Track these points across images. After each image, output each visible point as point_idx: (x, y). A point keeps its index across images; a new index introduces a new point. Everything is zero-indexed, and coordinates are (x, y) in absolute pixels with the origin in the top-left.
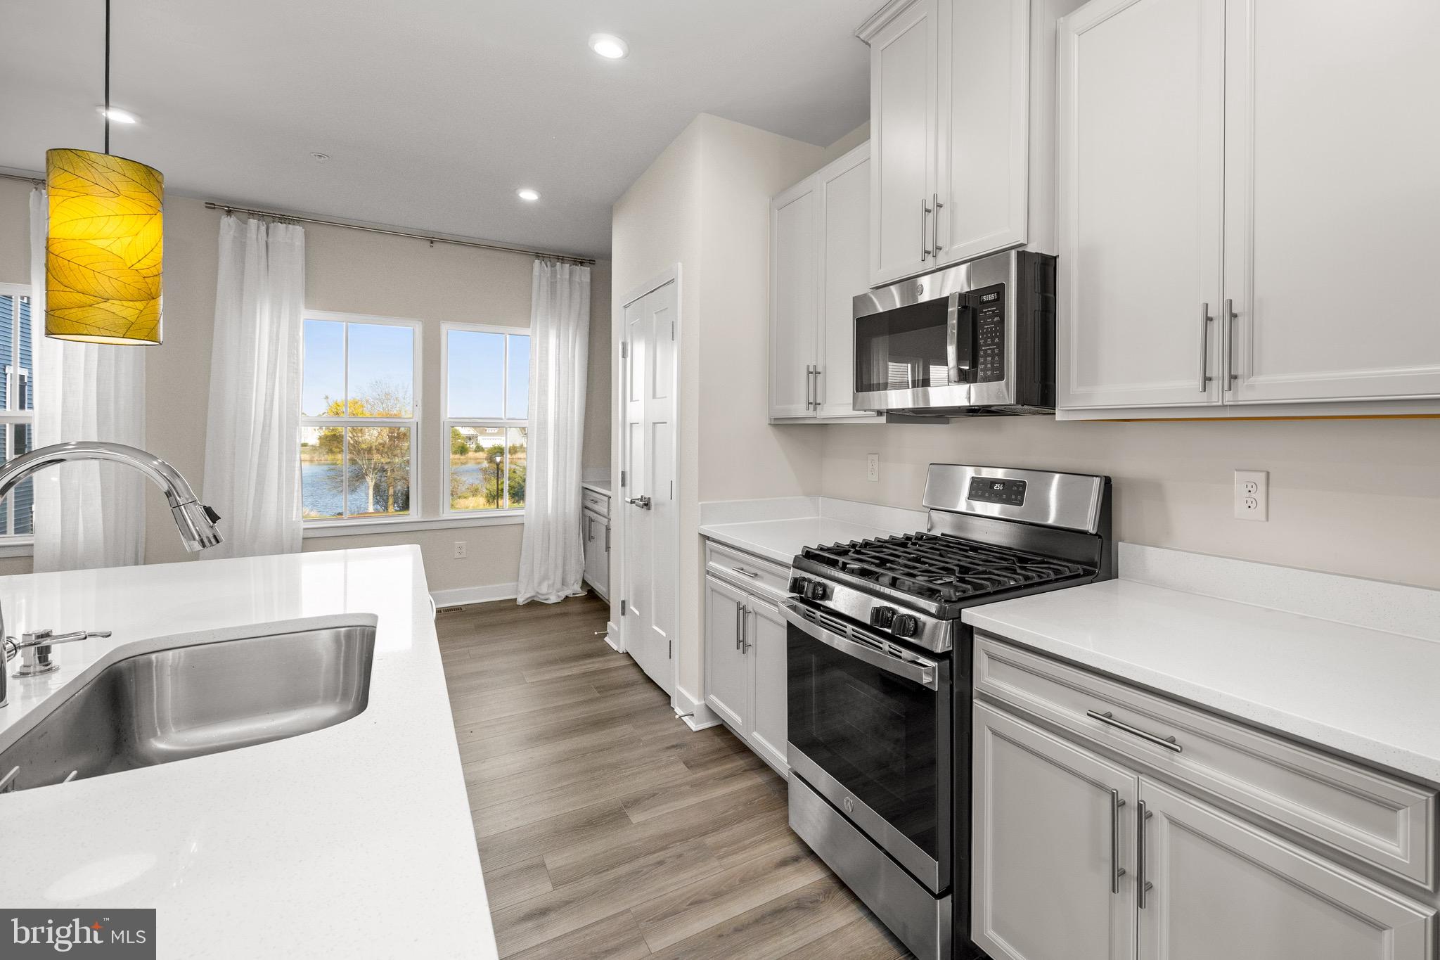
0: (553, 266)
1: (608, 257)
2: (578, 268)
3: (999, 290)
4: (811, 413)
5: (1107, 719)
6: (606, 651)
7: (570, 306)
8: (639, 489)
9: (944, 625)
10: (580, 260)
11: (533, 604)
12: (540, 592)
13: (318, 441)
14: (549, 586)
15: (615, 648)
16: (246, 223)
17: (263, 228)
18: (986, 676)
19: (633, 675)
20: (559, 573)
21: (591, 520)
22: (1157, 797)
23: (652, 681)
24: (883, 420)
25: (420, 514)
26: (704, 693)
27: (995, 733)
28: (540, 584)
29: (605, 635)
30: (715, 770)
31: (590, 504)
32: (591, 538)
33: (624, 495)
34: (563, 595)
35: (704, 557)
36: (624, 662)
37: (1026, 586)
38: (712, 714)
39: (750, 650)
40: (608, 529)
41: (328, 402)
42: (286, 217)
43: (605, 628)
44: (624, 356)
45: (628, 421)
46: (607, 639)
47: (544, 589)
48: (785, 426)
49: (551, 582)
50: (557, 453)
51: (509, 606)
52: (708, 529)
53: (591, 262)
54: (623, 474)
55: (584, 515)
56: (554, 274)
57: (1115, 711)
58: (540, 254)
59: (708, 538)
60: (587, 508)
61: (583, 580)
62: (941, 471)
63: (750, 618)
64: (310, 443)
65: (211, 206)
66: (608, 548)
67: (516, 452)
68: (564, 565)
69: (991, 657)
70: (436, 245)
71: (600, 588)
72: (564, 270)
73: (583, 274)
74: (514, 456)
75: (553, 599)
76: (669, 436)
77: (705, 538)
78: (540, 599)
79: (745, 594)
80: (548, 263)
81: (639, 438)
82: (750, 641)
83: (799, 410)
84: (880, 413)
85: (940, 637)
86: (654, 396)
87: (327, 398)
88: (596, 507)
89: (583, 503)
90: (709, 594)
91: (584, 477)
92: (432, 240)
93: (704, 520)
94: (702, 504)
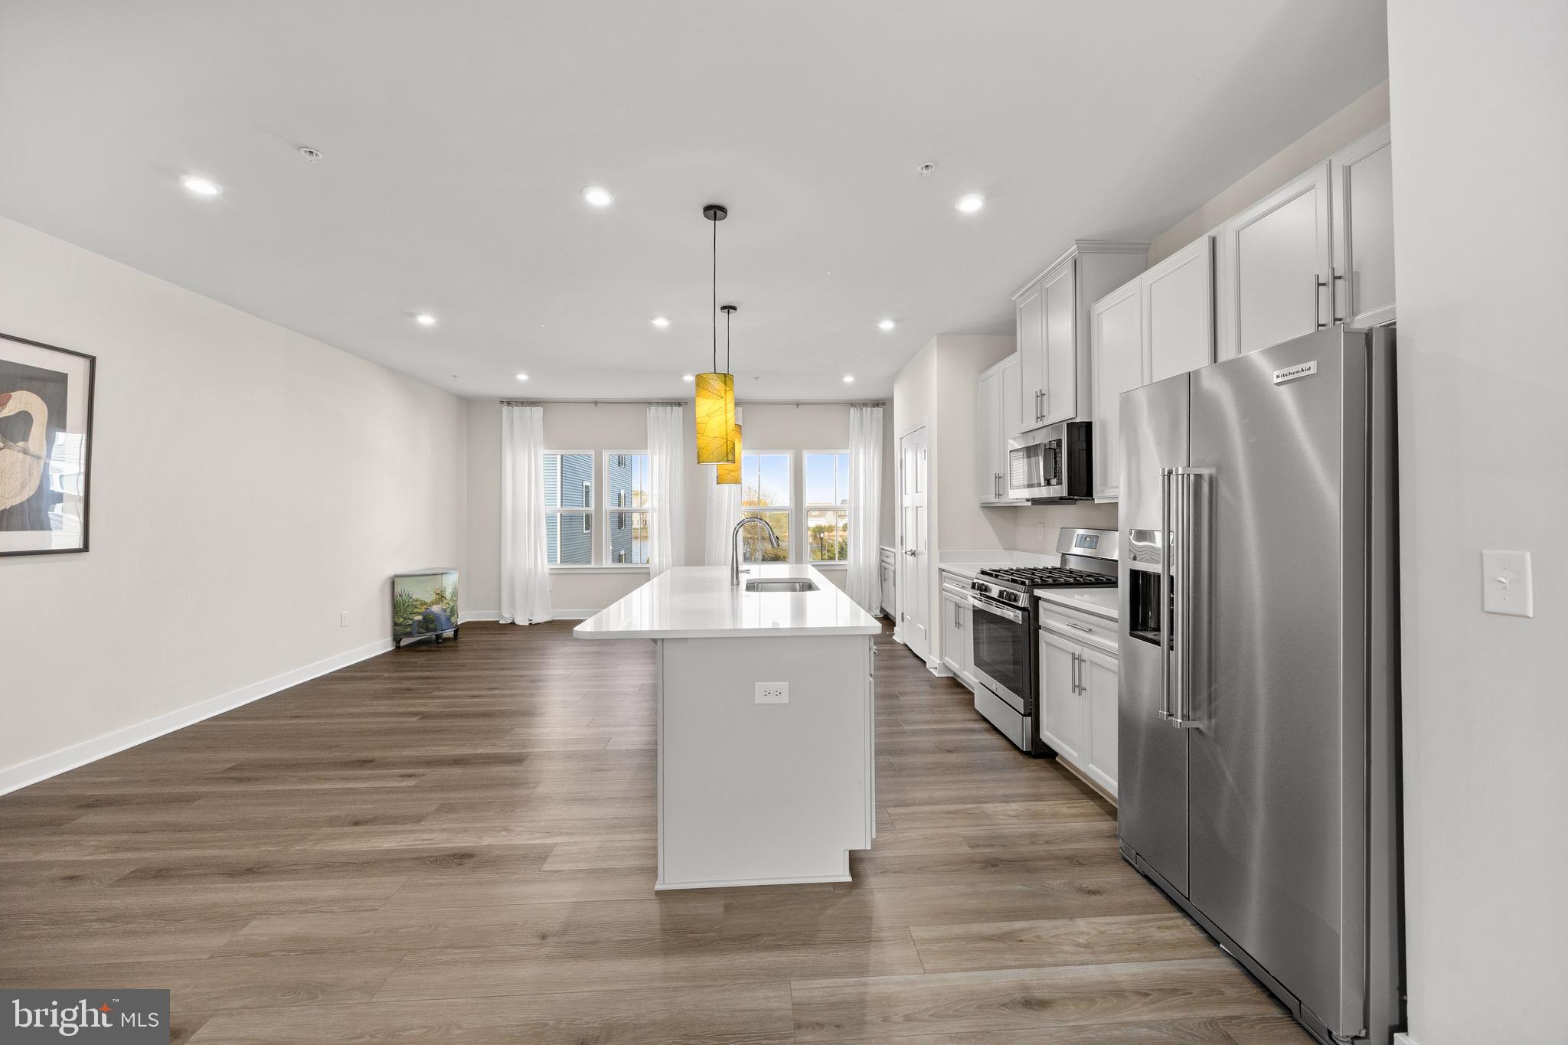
0: (861, 409)
1: (891, 400)
2: (875, 409)
3: (1059, 442)
4: (996, 500)
5: (1075, 626)
6: (894, 642)
8: (910, 546)
9: (1026, 596)
10: (877, 404)
15: (898, 641)
18: (1044, 619)
19: (908, 653)
21: (885, 568)
22: (1087, 653)
23: (918, 657)
24: (1029, 504)
26: (941, 658)
27: (1045, 642)
29: (893, 635)
30: (944, 691)
31: (885, 559)
32: (885, 579)
33: (902, 549)
35: (941, 579)
36: (905, 648)
37: (1077, 584)
38: (947, 668)
39: (961, 627)
40: (894, 573)
43: (893, 631)
44: (901, 467)
45: (904, 505)
46: (894, 637)
48: (988, 508)
50: (865, 527)
52: (942, 566)
53: (884, 403)
54: (902, 537)
55: (881, 566)
56: (862, 415)
57: (1078, 623)
58: (853, 404)
59: (944, 570)
60: (883, 561)
61: (881, 608)
62: (1066, 531)
63: (961, 610)
66: (894, 585)
67: (832, 530)
68: (870, 596)
69: (1045, 609)
70: (800, 406)
71: (890, 611)
72: (867, 411)
73: (878, 411)
74: (831, 534)
76: (924, 514)
77: (942, 570)
79: (959, 598)
80: (858, 409)
81: (910, 515)
82: (961, 623)
83: (992, 499)
84: (1028, 500)
85: (1023, 601)
86: (917, 492)
88: (887, 560)
89: (880, 558)
90: (942, 600)
91: (881, 542)
92: (798, 404)
93: (941, 560)
94: (940, 553)
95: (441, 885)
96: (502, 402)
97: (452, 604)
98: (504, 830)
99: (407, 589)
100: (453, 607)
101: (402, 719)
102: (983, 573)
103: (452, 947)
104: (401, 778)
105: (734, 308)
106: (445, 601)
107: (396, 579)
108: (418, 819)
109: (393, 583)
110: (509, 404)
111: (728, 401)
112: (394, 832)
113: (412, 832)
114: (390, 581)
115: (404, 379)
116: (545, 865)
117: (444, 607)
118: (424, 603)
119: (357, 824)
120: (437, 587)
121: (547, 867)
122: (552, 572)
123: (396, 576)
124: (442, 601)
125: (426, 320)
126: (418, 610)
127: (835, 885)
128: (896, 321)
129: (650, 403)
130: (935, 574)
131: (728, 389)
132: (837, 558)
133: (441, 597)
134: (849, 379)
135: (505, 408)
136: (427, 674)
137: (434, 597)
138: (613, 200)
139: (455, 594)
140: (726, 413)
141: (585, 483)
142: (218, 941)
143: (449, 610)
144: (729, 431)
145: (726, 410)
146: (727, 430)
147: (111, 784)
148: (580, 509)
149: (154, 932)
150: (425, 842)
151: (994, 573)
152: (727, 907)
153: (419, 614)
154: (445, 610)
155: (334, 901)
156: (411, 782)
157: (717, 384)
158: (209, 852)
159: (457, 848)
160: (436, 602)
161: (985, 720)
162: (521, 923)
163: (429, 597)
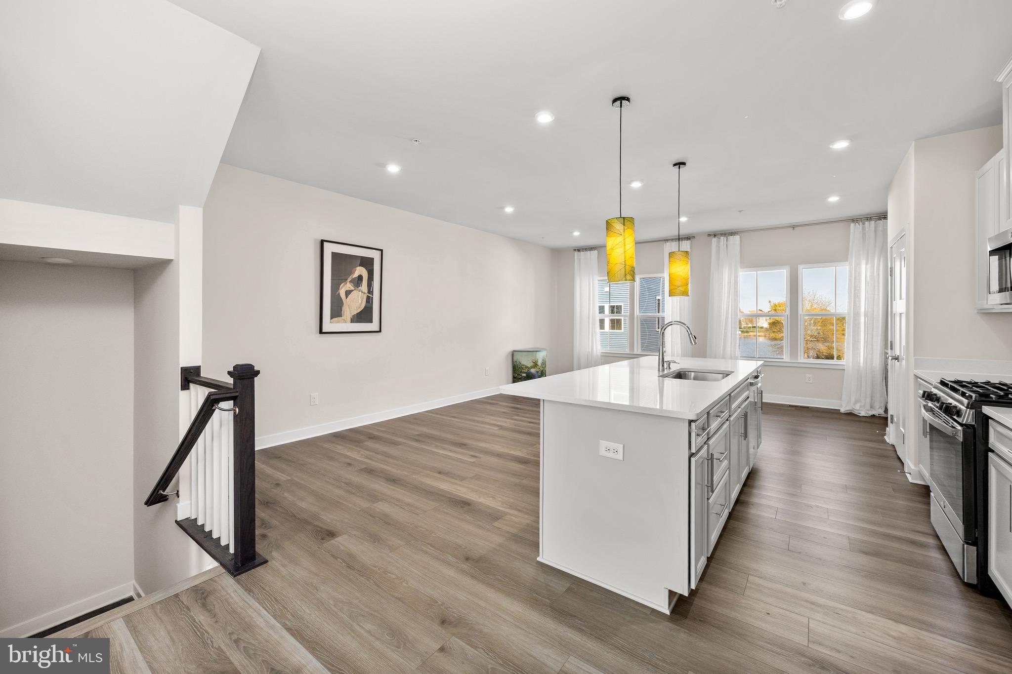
0: (864, 224)
7: (875, 246)
8: (896, 351)
9: (971, 411)
11: (850, 415)
12: (855, 408)
13: (769, 326)
14: (860, 407)
15: (888, 441)
16: (720, 239)
17: (725, 239)
18: (993, 441)
20: (868, 400)
23: (900, 459)
25: (789, 359)
26: (916, 465)
27: (994, 466)
28: (855, 404)
29: (885, 435)
34: (871, 413)
35: (917, 386)
36: (892, 448)
41: (770, 304)
42: (732, 233)
43: (885, 431)
44: (891, 275)
45: (893, 312)
46: (885, 437)
47: (857, 407)
49: (863, 404)
51: (836, 412)
52: (919, 373)
54: (891, 342)
56: (864, 228)
58: (854, 220)
64: (765, 327)
65: (709, 235)
68: (872, 396)
69: (994, 431)
70: (796, 228)
72: (871, 224)
75: (863, 414)
76: (905, 319)
77: (917, 377)
78: (856, 412)
80: (861, 223)
81: (896, 321)
85: (966, 416)
86: (900, 299)
87: (770, 302)
90: (917, 407)
92: (793, 227)
93: (917, 366)
94: (915, 359)
95: (447, 514)
96: (575, 250)
97: (542, 369)
98: (492, 497)
99: (517, 357)
100: (542, 371)
101: (491, 427)
102: (943, 383)
103: (431, 545)
104: (470, 457)
105: (684, 164)
106: (538, 367)
107: (514, 353)
108: (462, 479)
109: (513, 355)
110: (579, 250)
111: (626, 236)
112: (450, 482)
113: (456, 484)
114: (511, 353)
115: (520, 243)
116: (496, 522)
117: (537, 370)
118: (527, 367)
119: (440, 473)
120: (533, 359)
121: (496, 524)
122: (602, 355)
123: (514, 351)
124: (536, 366)
125: (509, 210)
126: (524, 371)
127: (654, 611)
128: (851, 138)
129: (666, 240)
130: (912, 379)
131: (626, 228)
132: (835, 358)
133: (535, 364)
134: (834, 199)
135: (576, 253)
136: (519, 406)
137: (532, 364)
138: (554, 118)
139: (544, 363)
140: (625, 246)
141: (658, 298)
142: (365, 505)
143: (540, 372)
144: (627, 258)
145: (624, 243)
146: (625, 258)
147: (382, 431)
148: (655, 314)
149: (353, 494)
150: (457, 491)
151: (950, 383)
152: (569, 590)
153: (525, 373)
154: (538, 372)
155: (408, 505)
156: (473, 460)
157: (618, 226)
158: (389, 468)
159: (467, 499)
160: (533, 367)
161: (937, 537)
162: (463, 547)
163: (530, 364)
